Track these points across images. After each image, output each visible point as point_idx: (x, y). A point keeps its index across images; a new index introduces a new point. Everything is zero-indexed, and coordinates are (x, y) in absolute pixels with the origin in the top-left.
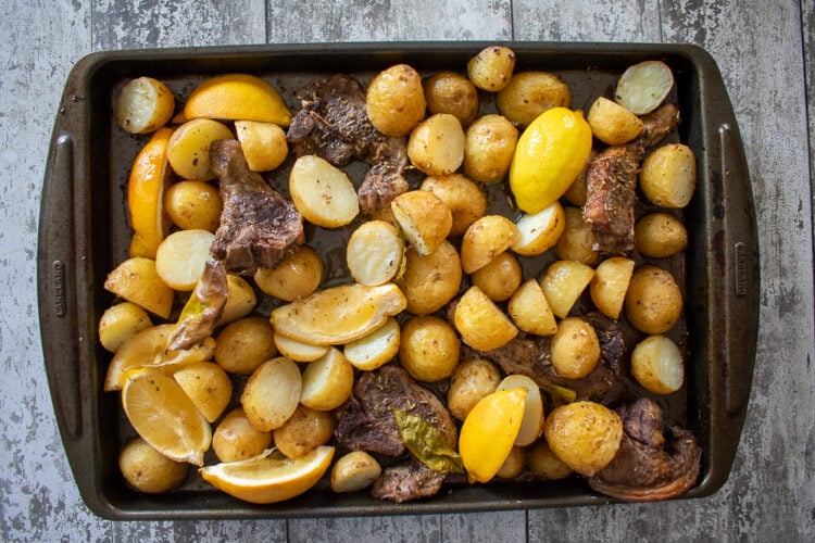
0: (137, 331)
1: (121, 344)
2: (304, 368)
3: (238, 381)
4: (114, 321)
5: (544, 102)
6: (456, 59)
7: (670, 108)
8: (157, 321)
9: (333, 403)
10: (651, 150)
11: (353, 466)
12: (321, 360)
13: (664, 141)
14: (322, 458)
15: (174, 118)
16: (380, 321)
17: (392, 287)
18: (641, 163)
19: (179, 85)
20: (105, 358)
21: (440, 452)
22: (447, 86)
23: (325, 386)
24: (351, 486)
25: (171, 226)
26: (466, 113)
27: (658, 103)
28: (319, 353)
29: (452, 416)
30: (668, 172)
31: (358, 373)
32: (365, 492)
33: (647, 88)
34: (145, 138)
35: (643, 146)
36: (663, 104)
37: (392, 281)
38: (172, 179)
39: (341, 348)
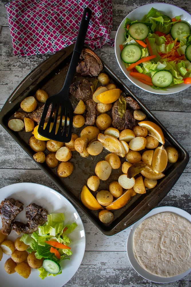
0: (149, 179)
1: (154, 180)
2: (128, 142)
3: (141, 152)
4: (151, 185)
5: (36, 141)
6: (44, 165)
7: (15, 116)
8: (144, 178)
9: (130, 131)
10: (27, 113)
11: (138, 116)
12: (124, 140)
13: (23, 112)
14: (142, 124)
15: (104, 208)
16: (107, 136)
17: (99, 140)
18: (31, 113)
19: (96, 214)
20: (159, 181)
21: (121, 103)
22: (50, 162)
23: (127, 135)
24: (143, 114)
25: (124, 190)
26: (53, 155)
27: (17, 120)
28: (123, 142)
29: (112, 106)
30: (28, 105)
31: (120, 131)
32: (141, 110)
33: (16, 124)
34: (112, 211)
35: (28, 115)
36: (16, 118)
37: (97, 140)
38: (115, 198)
39: (118, 139)
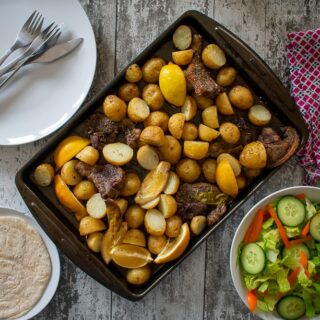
0: (101, 239)
1: (100, 247)
2: (158, 208)
3: (142, 227)
4: (92, 243)
5: (158, 69)
6: (122, 80)
7: (196, 36)
8: (103, 232)
9: (175, 210)
10: (201, 55)
11: (197, 222)
12: (160, 200)
13: (203, 48)
14: (185, 228)
15: (57, 171)
16: (166, 175)
17: (161, 164)
18: (201, 61)
19: (48, 160)
20: (99, 255)
21: (217, 197)
22: (126, 89)
23: (168, 205)
24: (201, 229)
25: (84, 202)
26: (138, 93)
27: (190, 39)
28: (158, 199)
29: (211, 184)
30: (213, 55)
31: (174, 196)
32: (206, 227)
33: (183, 38)
34: (53, 183)
35: (198, 56)
36: (193, 37)
37: (160, 161)
38: (72, 188)
39: (162, 193)
